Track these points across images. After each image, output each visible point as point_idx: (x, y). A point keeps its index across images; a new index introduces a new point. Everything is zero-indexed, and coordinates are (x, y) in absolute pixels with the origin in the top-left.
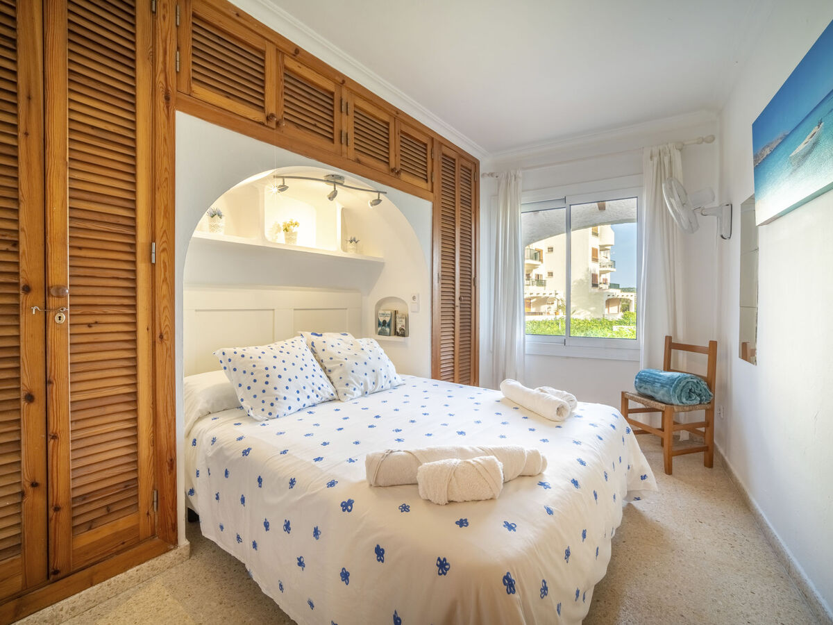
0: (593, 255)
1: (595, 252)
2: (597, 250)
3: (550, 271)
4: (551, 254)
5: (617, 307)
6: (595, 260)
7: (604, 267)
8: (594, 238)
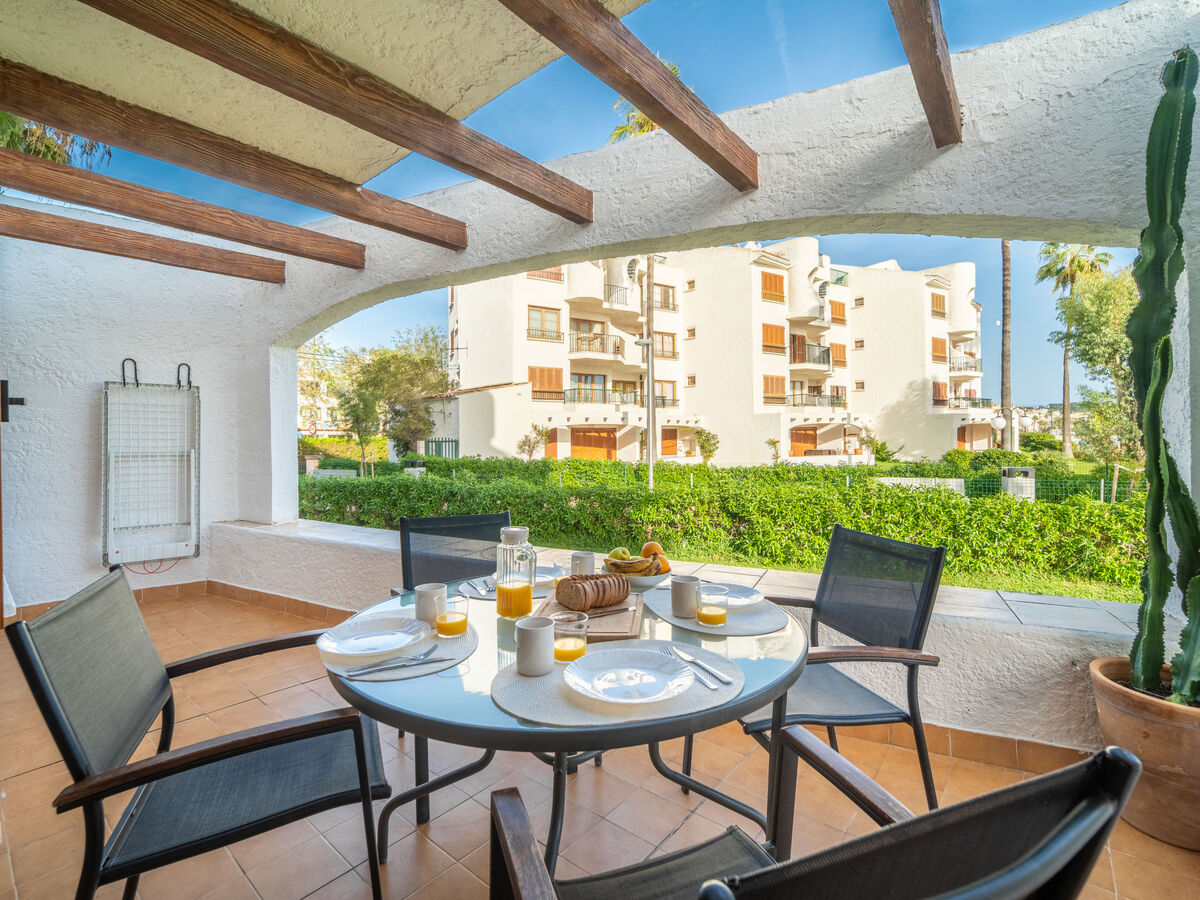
0: (935, 349)
1: (937, 344)
2: (943, 342)
3: (860, 379)
4: (860, 352)
5: (986, 440)
6: (939, 356)
7: (960, 369)
8: (938, 321)
